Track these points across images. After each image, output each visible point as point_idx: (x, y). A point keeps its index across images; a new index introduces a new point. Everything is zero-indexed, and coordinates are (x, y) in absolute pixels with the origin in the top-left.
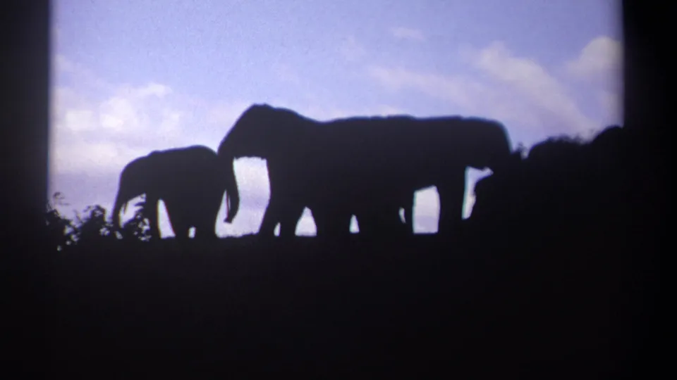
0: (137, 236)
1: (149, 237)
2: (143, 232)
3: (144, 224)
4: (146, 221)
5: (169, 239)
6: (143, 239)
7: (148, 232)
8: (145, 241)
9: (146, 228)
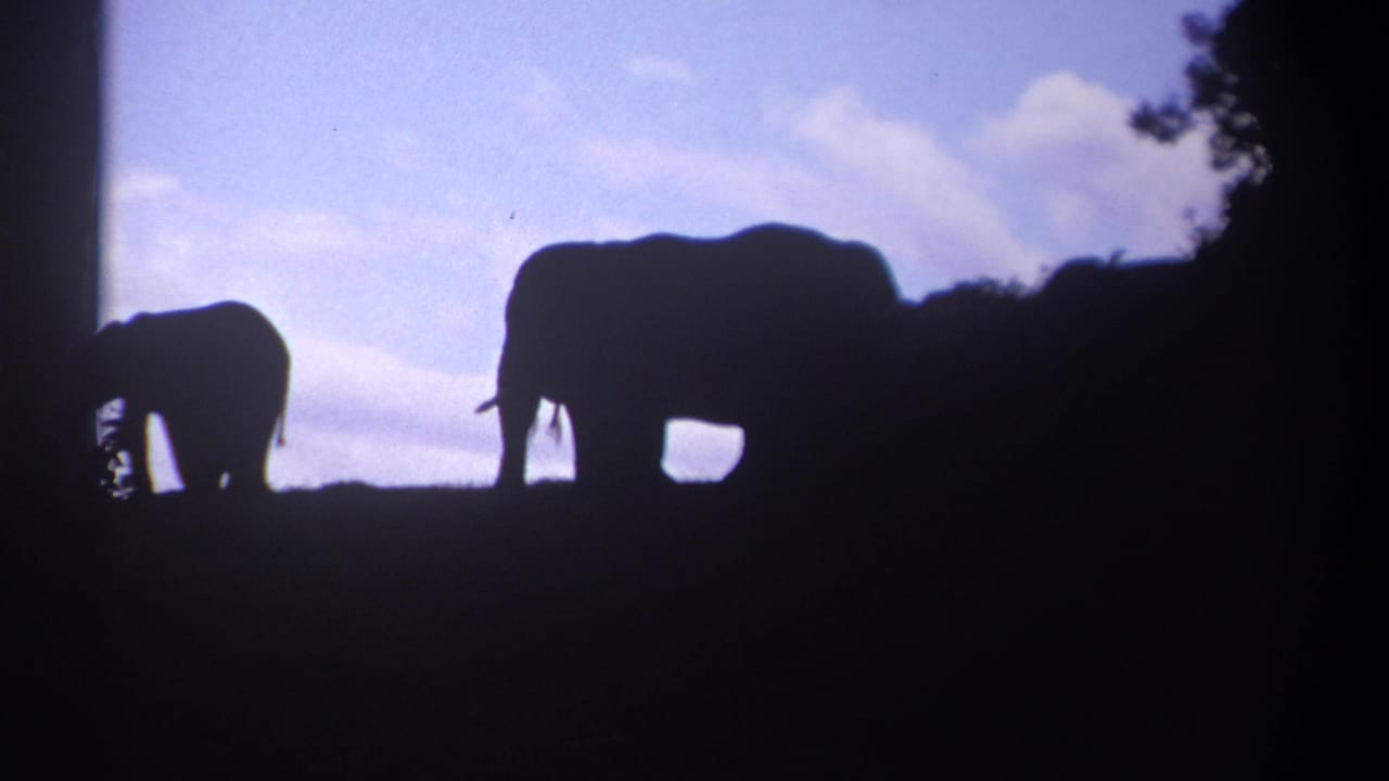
0: (106, 487)
1: (130, 490)
2: (117, 481)
3: (119, 464)
4: (123, 456)
5: (170, 496)
6: (116, 494)
7: (126, 480)
8: (119, 498)
9: (121, 472)
